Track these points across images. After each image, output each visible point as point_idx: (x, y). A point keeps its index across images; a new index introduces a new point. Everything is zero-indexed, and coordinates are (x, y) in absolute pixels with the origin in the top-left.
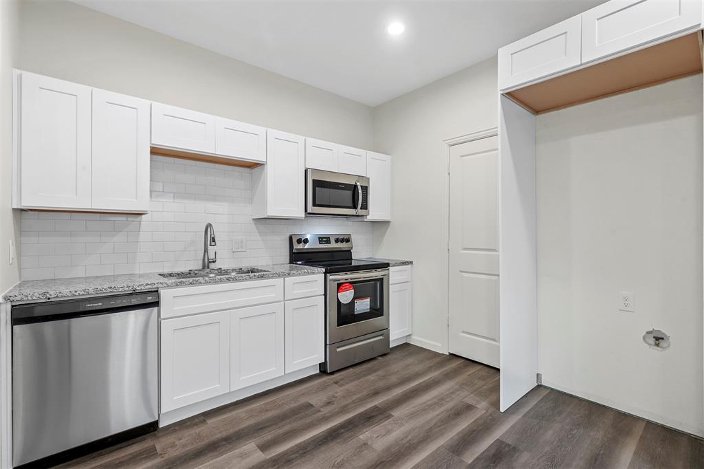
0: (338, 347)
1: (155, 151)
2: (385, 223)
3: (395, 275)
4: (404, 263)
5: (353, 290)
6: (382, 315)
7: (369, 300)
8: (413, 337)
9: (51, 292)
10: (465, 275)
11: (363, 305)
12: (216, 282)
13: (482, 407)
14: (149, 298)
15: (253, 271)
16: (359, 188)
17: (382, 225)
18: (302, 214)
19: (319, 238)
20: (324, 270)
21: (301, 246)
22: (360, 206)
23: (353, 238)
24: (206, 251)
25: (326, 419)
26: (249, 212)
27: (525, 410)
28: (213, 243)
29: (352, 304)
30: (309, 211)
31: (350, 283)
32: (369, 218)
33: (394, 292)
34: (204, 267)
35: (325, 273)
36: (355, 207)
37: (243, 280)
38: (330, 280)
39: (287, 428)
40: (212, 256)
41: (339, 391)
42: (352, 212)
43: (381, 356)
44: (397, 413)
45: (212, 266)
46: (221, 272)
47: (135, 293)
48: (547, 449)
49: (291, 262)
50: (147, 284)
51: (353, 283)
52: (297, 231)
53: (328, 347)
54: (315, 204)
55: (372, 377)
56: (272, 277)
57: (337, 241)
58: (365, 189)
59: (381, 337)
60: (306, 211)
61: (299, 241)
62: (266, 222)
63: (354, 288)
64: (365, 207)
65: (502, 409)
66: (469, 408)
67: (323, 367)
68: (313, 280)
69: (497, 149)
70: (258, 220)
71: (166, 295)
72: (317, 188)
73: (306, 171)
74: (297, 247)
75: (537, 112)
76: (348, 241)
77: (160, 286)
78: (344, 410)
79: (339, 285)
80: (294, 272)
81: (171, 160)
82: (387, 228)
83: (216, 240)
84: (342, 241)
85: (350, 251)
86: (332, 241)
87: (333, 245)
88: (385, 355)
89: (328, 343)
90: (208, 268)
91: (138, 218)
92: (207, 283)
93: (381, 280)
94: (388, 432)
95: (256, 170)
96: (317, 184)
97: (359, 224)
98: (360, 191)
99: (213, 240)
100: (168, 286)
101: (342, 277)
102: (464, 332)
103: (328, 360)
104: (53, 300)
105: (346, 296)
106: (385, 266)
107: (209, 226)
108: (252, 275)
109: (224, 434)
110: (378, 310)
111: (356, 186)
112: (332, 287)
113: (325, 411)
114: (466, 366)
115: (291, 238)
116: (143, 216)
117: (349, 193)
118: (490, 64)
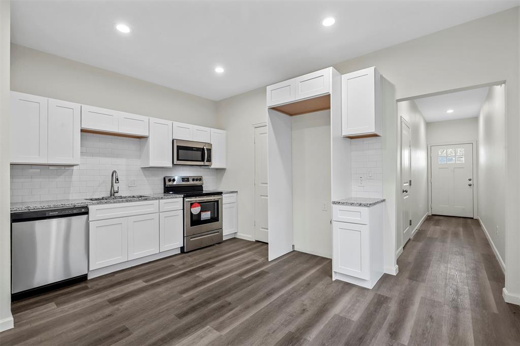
0: (191, 238)
1: (82, 131)
2: (223, 170)
3: (226, 199)
4: (232, 192)
5: (200, 207)
6: (218, 221)
7: (210, 212)
8: (238, 234)
9: (31, 207)
10: (262, 197)
11: (206, 215)
12: (120, 202)
13: (261, 260)
14: (83, 210)
15: (141, 197)
16: (206, 150)
17: (220, 171)
18: (171, 165)
19: (182, 178)
20: (183, 196)
21: (171, 183)
22: (206, 160)
23: (204, 178)
24: (112, 186)
25: (180, 270)
26: (138, 164)
27: (280, 260)
28: (117, 182)
29: (199, 215)
30: (175, 163)
31: (199, 203)
32: (212, 166)
33: (226, 208)
34: (111, 196)
35: (183, 198)
36: (203, 160)
37: (135, 201)
38: (186, 201)
39: (159, 274)
40: (116, 189)
41: (190, 259)
42: (202, 163)
43: (217, 244)
44: (217, 265)
45: (116, 195)
46: (121, 197)
47: (75, 208)
48: (282, 272)
49: (165, 192)
50: (82, 203)
51: (200, 203)
52: (169, 174)
53: (185, 238)
54: (178, 159)
55: (210, 253)
56: (152, 200)
57: (193, 180)
58: (209, 150)
59: (218, 233)
60: (173, 163)
61: (170, 180)
62: (149, 170)
63: (201, 206)
64: (209, 160)
65: (269, 260)
66: (255, 261)
67: (182, 249)
68: (177, 202)
69: (266, 133)
70: (144, 169)
71: (92, 208)
72: (180, 151)
73: (173, 141)
74: (168, 183)
75: (291, 115)
76: (200, 180)
77: (89, 204)
78: (191, 266)
79: (192, 204)
80: (166, 197)
81: (92, 134)
82: (224, 172)
83: (119, 180)
84: (197, 180)
85: (202, 186)
86: (191, 180)
87: (191, 182)
88: (220, 243)
89: (185, 236)
90: (114, 195)
91: (72, 168)
92: (114, 202)
93: (217, 202)
94: (211, 272)
95: (142, 140)
96: (179, 148)
97: (207, 170)
98: (206, 152)
99: (118, 180)
100: (93, 204)
101: (193, 199)
102: (262, 228)
103: (185, 245)
104: (31, 211)
105: (196, 210)
106: (220, 193)
107: (114, 172)
108: (140, 198)
109: (125, 279)
110: (215, 218)
111: (203, 149)
112: (187, 205)
113: (180, 267)
114: (262, 245)
115: (164, 179)
116: (74, 167)
117: (199, 153)
118: (262, 91)
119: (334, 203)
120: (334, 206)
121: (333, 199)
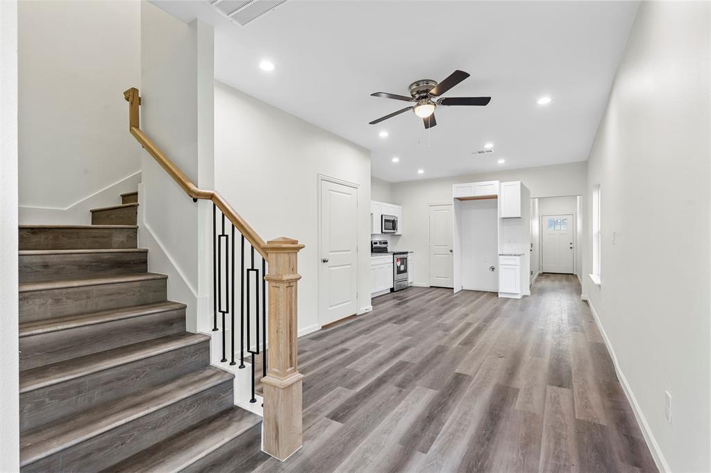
119: (500, 255)
120: (500, 257)
121: (499, 253)
